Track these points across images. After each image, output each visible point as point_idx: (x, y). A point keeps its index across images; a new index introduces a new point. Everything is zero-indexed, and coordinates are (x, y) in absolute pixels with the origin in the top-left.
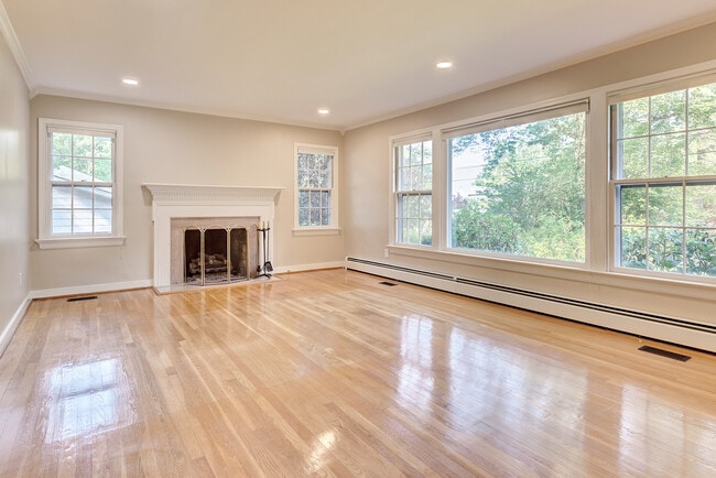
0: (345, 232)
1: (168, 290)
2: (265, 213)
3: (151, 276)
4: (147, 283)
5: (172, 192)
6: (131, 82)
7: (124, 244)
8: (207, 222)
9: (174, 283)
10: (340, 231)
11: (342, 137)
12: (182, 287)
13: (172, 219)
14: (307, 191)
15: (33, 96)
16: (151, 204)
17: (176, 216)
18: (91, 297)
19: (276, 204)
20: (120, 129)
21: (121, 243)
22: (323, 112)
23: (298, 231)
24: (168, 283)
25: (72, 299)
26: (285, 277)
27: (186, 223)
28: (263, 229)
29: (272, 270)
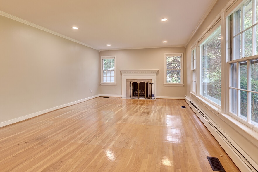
0: (185, 86)
1: (126, 98)
2: (153, 78)
3: (122, 94)
4: (121, 96)
5: (127, 72)
6: (109, 45)
7: (116, 85)
9: (127, 97)
12: (129, 98)
13: (127, 79)
15: (99, 52)
16: (122, 75)
18: (108, 97)
19: (157, 75)
20: (115, 56)
22: (165, 42)
23: (165, 84)
24: (126, 96)
27: (130, 80)
28: (151, 83)
29: (154, 97)
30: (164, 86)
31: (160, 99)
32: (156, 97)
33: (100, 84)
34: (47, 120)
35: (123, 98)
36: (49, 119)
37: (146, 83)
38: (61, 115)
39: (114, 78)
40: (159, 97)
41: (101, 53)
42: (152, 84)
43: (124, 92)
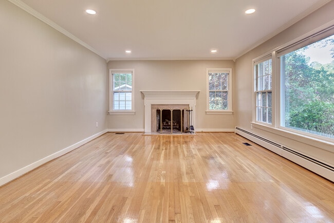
0: (235, 113)
1: (150, 134)
2: (191, 102)
3: (144, 128)
4: (142, 130)
5: (152, 94)
6: (128, 52)
8: (164, 106)
9: (152, 131)
10: (233, 113)
11: (233, 63)
12: (156, 134)
13: (152, 105)
14: (214, 92)
15: (107, 61)
16: (144, 99)
17: (152, 104)
18: (122, 133)
19: (197, 98)
20: (133, 70)
21: (134, 114)
22: (214, 51)
23: (208, 112)
24: (150, 131)
25: (118, 133)
26: (201, 134)
27: (156, 107)
28: (189, 111)
29: (193, 130)
30: (206, 114)
31: (202, 132)
32: (196, 130)
33: (108, 113)
34: (39, 190)
35: (145, 134)
36: (40, 185)
37: (181, 110)
38: (64, 175)
39: (131, 103)
40: (200, 130)
41: (110, 64)
42: (191, 112)
43: (148, 124)
